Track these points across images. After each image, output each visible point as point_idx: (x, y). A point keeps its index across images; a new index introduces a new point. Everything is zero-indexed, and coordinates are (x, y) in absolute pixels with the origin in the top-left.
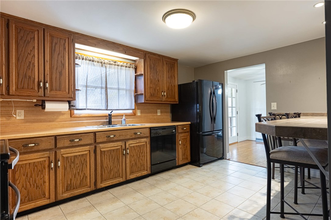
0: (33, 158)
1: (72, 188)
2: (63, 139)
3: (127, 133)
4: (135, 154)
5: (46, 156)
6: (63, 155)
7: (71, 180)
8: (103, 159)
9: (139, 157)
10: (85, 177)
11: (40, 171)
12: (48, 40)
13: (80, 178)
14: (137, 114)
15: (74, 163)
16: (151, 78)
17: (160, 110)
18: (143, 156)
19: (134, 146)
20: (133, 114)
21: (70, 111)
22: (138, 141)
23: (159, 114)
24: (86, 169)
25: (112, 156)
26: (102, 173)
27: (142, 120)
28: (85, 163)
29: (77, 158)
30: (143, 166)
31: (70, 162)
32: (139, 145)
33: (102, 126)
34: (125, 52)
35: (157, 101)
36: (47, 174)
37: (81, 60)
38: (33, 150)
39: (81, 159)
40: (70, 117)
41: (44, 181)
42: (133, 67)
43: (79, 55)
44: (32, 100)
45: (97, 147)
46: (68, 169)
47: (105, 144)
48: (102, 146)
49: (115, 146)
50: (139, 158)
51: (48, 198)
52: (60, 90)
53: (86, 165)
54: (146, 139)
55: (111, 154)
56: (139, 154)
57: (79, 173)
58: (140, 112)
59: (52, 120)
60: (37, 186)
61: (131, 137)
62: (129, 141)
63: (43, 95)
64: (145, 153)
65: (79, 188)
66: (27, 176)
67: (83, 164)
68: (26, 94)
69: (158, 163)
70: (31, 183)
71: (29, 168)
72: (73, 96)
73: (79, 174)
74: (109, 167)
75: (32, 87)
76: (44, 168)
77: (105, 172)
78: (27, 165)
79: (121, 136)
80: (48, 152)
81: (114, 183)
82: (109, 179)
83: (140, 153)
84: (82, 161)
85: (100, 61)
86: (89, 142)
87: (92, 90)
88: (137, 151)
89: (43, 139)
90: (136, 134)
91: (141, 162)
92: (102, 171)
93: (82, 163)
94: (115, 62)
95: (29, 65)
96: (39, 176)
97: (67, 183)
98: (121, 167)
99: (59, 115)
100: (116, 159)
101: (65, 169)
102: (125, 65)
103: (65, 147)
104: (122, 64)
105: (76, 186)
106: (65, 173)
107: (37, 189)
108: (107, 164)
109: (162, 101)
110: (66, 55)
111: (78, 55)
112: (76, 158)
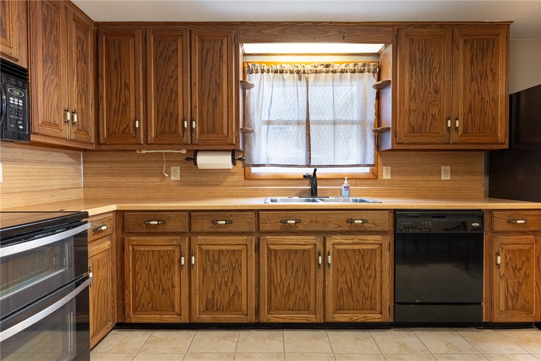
0: (157, 244)
1: (215, 308)
2: (201, 218)
3: (329, 218)
4: (348, 269)
5: (175, 243)
6: (202, 246)
7: (213, 293)
8: (273, 266)
9: (360, 277)
10: (237, 294)
11: (167, 266)
12: (196, 48)
13: (229, 294)
14: (382, 175)
15: (218, 262)
16: (413, 86)
17: (449, 168)
18: (370, 276)
19: (345, 250)
20: (372, 176)
21: (243, 169)
22: (356, 239)
23: (445, 177)
24: (239, 278)
25: (293, 264)
26: (271, 293)
27: (392, 190)
28: (237, 266)
29: (224, 257)
30: (371, 301)
31: (212, 260)
32: (359, 250)
33: (298, 198)
34: (344, 37)
35: (431, 143)
36: (176, 273)
37: (259, 74)
38: (158, 230)
39: (231, 258)
40: (244, 180)
41: (172, 284)
42: (372, 70)
43: (257, 64)
44: (180, 151)
45: (261, 241)
46: (209, 271)
47: (278, 237)
48: (272, 240)
49: (299, 243)
50: (359, 279)
51: (179, 314)
52: (213, 132)
53: (239, 271)
54: (380, 237)
55: (289, 258)
56: (361, 271)
57: (226, 283)
58: (390, 171)
59: (217, 183)
60: (163, 291)
61: (339, 229)
62: (334, 237)
63: (190, 142)
64: (378, 270)
65: (226, 310)
66: (150, 271)
67: (234, 269)
68: (166, 142)
69: (417, 301)
70: (156, 283)
71: (153, 259)
72: (236, 142)
73: (226, 286)
74: (286, 285)
75: (174, 130)
76: (172, 262)
77: (276, 293)
78: (150, 254)
79: (314, 223)
80: (178, 238)
81: (296, 321)
82: (285, 310)
83: (362, 269)
84: (232, 263)
85: (295, 69)
86: (245, 228)
87: (281, 128)
88: (354, 261)
89: (171, 215)
90: (351, 221)
91: (366, 289)
92: (271, 290)
93: (233, 267)
94: (327, 66)
95: (171, 94)
96: (166, 274)
97: (207, 297)
98: (312, 290)
99: (227, 176)
100: (301, 272)
101: (204, 271)
102: (351, 67)
103: (204, 232)
104: (343, 67)
105: (222, 306)
106: (203, 278)
107: (163, 294)
108: (281, 278)
109: (449, 144)
110: (224, 69)
111: (254, 65)
112: (222, 255)
